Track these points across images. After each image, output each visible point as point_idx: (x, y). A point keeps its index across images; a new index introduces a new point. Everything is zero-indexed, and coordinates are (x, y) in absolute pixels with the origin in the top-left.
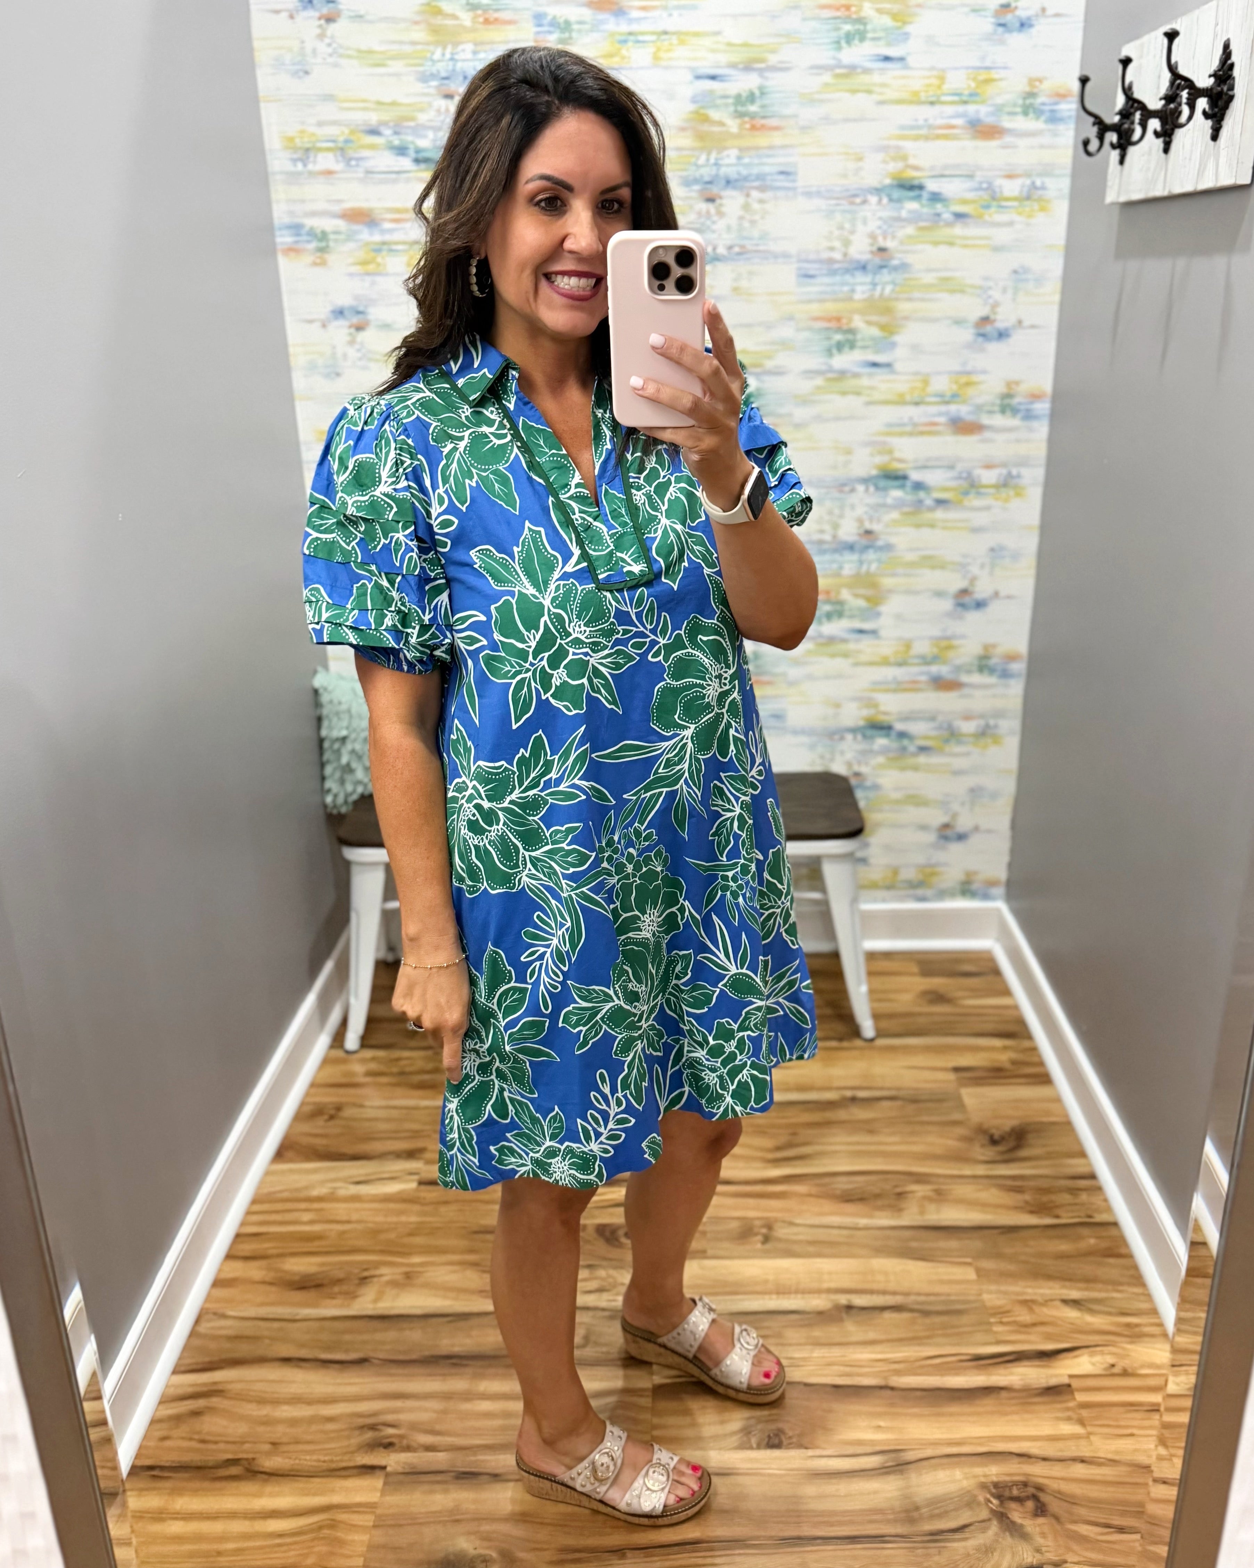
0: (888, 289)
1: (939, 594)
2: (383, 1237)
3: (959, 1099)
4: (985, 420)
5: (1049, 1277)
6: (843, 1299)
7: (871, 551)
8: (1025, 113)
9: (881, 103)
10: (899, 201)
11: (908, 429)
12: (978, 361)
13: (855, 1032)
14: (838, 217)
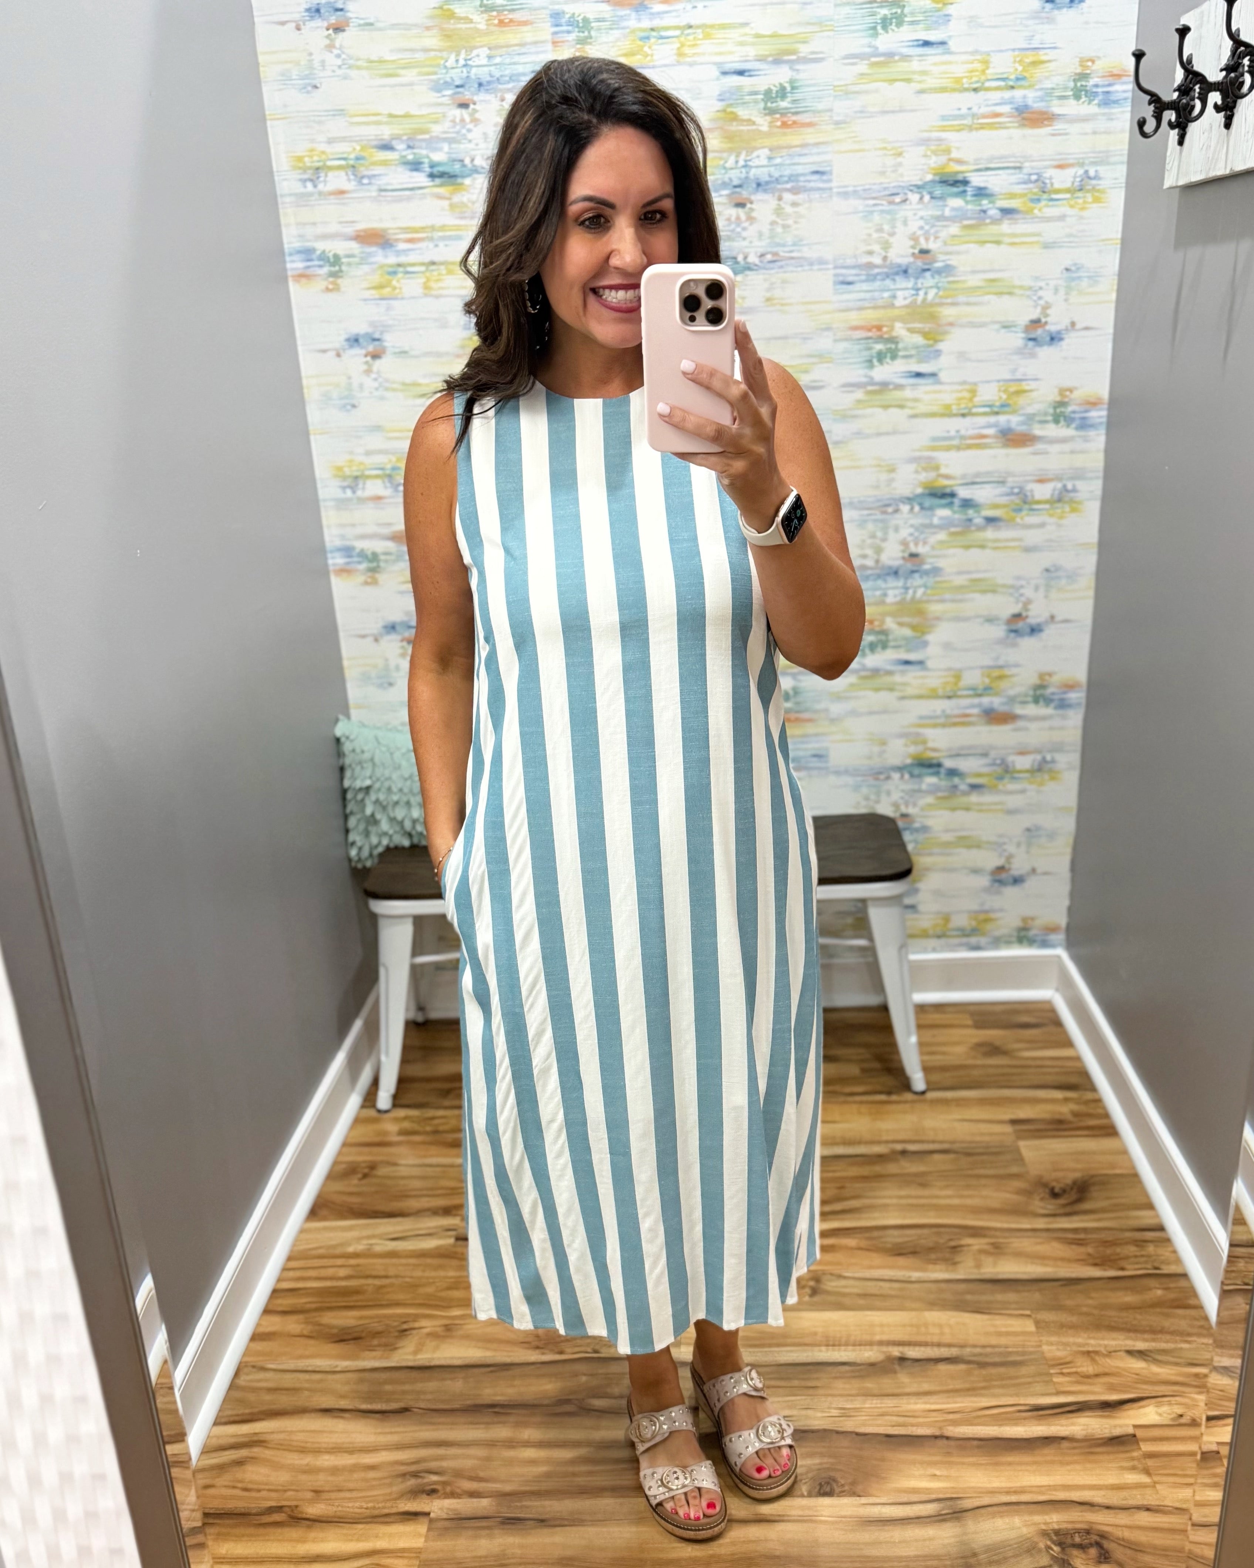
0: (932, 294)
1: (990, 620)
2: (422, 1290)
3: (1018, 1151)
4: (1038, 431)
5: (1112, 1328)
6: (896, 1352)
7: (916, 575)
8: (1077, 97)
9: (922, 92)
10: (942, 198)
11: (955, 442)
12: (1028, 367)
13: (905, 1085)
14: (877, 218)
